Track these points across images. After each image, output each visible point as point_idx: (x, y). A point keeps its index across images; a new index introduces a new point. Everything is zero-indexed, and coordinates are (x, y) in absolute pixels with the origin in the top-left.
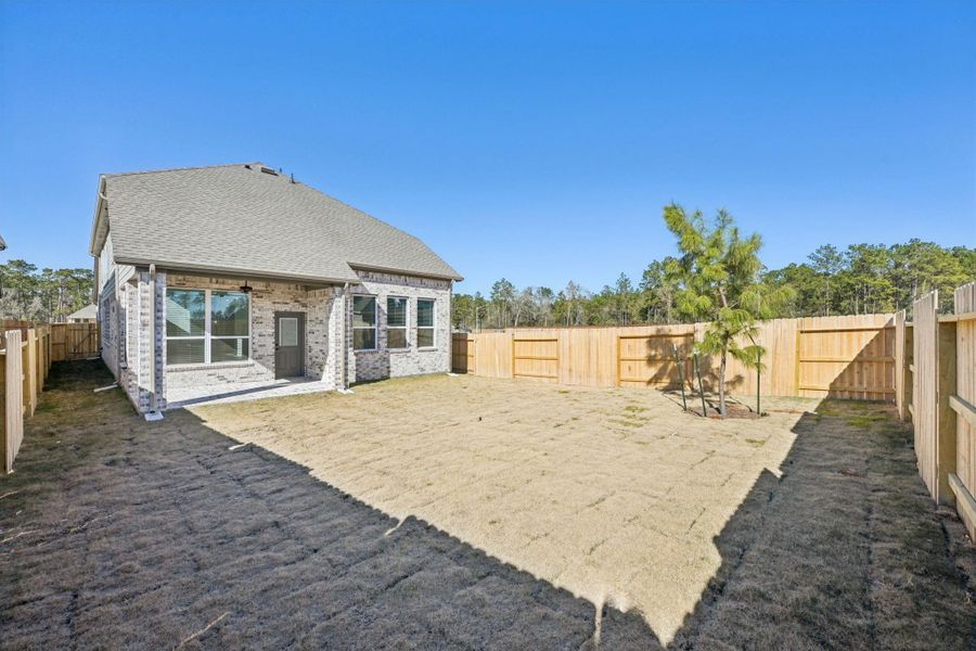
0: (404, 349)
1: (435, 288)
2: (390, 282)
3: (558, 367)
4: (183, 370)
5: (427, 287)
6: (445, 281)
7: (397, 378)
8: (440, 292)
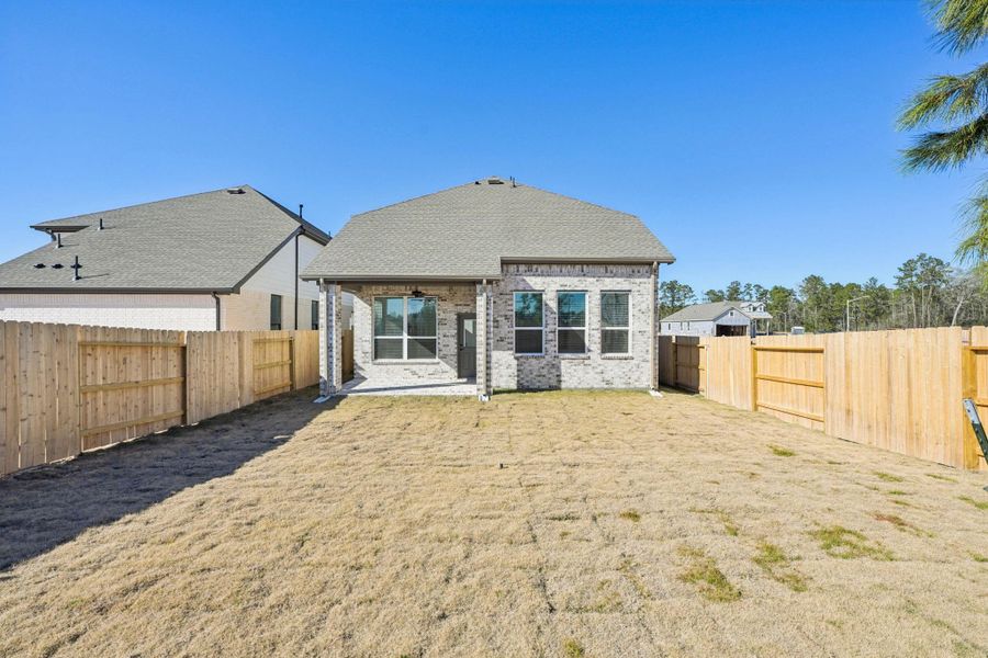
0: (582, 355)
1: (630, 276)
2: (561, 274)
3: (826, 402)
4: (387, 364)
5: (615, 276)
6: (648, 266)
7: (571, 390)
8: (638, 280)
